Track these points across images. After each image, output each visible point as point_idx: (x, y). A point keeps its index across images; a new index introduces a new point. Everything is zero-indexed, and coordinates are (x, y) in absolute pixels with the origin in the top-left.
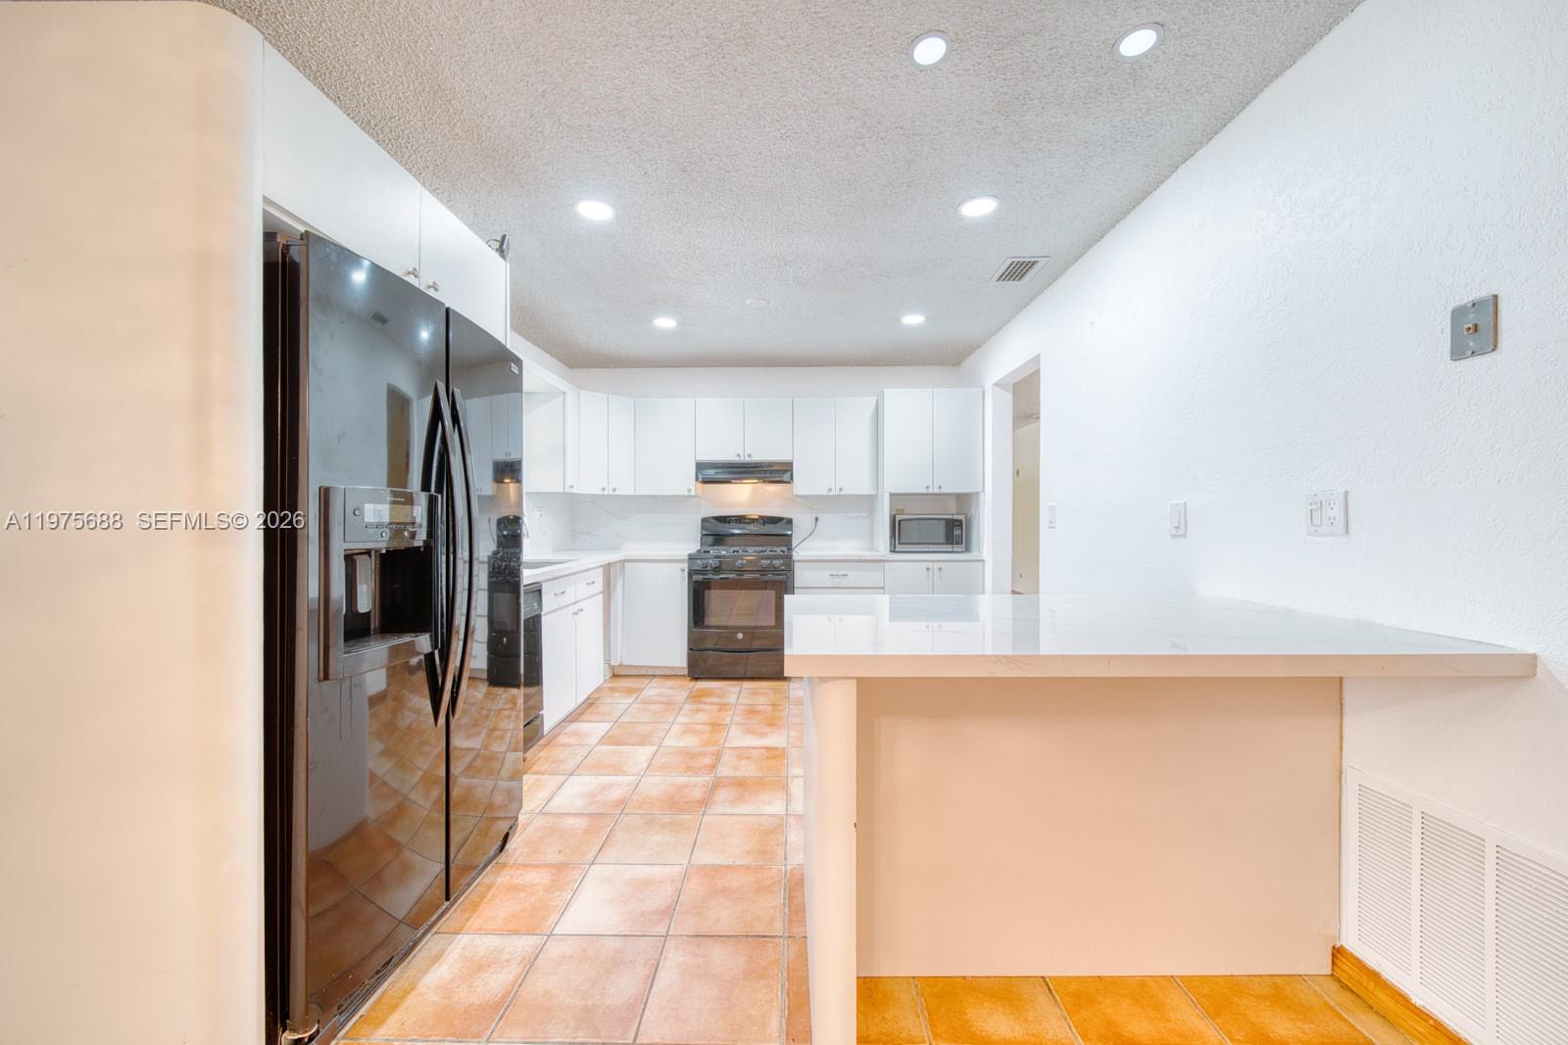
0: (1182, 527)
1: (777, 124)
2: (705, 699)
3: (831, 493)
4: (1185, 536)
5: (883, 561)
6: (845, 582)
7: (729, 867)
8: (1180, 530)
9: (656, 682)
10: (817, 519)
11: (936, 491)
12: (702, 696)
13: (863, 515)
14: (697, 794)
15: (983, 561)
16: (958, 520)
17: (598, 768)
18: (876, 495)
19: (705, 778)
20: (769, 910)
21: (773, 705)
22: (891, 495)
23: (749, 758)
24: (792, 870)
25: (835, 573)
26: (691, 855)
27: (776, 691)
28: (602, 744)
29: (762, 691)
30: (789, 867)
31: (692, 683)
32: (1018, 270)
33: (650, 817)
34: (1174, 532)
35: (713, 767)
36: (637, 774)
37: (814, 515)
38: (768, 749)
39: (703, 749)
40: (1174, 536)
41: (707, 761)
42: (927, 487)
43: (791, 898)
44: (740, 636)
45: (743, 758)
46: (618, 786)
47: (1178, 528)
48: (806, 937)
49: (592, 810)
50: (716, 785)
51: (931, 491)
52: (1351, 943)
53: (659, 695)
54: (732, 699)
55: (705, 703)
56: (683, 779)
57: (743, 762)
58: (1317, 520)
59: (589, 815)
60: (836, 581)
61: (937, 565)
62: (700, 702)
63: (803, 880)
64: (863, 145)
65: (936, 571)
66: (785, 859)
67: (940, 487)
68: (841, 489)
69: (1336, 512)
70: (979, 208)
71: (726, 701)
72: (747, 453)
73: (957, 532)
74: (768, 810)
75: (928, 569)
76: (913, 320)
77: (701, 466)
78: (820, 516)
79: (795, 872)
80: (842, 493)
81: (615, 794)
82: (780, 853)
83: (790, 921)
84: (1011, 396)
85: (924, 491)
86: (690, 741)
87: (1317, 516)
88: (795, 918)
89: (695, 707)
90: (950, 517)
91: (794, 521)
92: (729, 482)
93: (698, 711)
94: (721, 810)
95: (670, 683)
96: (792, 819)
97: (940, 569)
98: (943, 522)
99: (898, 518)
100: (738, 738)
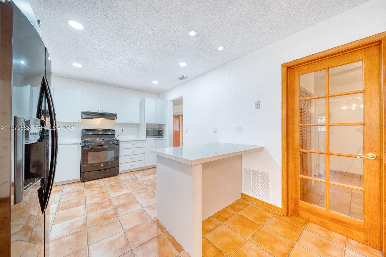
0: (216, 131)
1: (153, 31)
2: (92, 187)
3: (128, 123)
4: (216, 133)
5: (145, 140)
6: (134, 146)
7: (136, 226)
8: (215, 132)
9: (66, 186)
10: (122, 130)
11: (157, 123)
12: (91, 186)
13: (135, 129)
14: (111, 213)
15: (167, 139)
16: (161, 130)
17: (64, 219)
18: (140, 124)
19: (110, 208)
20: (154, 230)
21: (118, 183)
22: (146, 124)
23: (121, 198)
24: (154, 219)
25: (131, 144)
26: (123, 228)
27: (116, 179)
28: (59, 211)
29: (111, 180)
30: (152, 219)
31: (83, 183)
32: (182, 78)
33: (100, 225)
34: (214, 132)
35: (111, 204)
36: (84, 215)
37: (122, 129)
38: (125, 194)
39: (103, 200)
40: (214, 133)
41: (107, 203)
42: (155, 122)
43: (158, 225)
44: (102, 165)
45: (119, 199)
46: (79, 221)
47: (215, 131)
48: (168, 231)
49: (74, 231)
50: (116, 208)
51: (156, 123)
52: (244, 192)
53: (71, 190)
54: (103, 184)
55: (93, 188)
56: (103, 211)
57: (120, 200)
58: (238, 130)
59: (73, 234)
60: (132, 146)
61: (157, 141)
62: (91, 188)
63: (158, 220)
64: (169, 44)
65: (157, 142)
66: (150, 218)
67: (158, 122)
68: (131, 122)
69: (241, 129)
70: (183, 64)
71: (100, 185)
72: (101, 110)
73: (161, 133)
74: (136, 209)
75: (155, 142)
76: (155, 82)
77: (83, 113)
78: (123, 129)
79: (155, 219)
80: (132, 123)
81: (80, 223)
82: (148, 217)
83: (162, 230)
84: (173, 103)
85: (154, 123)
86: (96, 200)
87: (238, 129)
88: (162, 229)
89: (90, 190)
90: (159, 129)
91: (116, 131)
92: (93, 118)
93: (92, 191)
94: (123, 214)
95: (74, 185)
96: (145, 208)
97: (158, 142)
98: (157, 131)
99: (147, 129)
100: (112, 194)
